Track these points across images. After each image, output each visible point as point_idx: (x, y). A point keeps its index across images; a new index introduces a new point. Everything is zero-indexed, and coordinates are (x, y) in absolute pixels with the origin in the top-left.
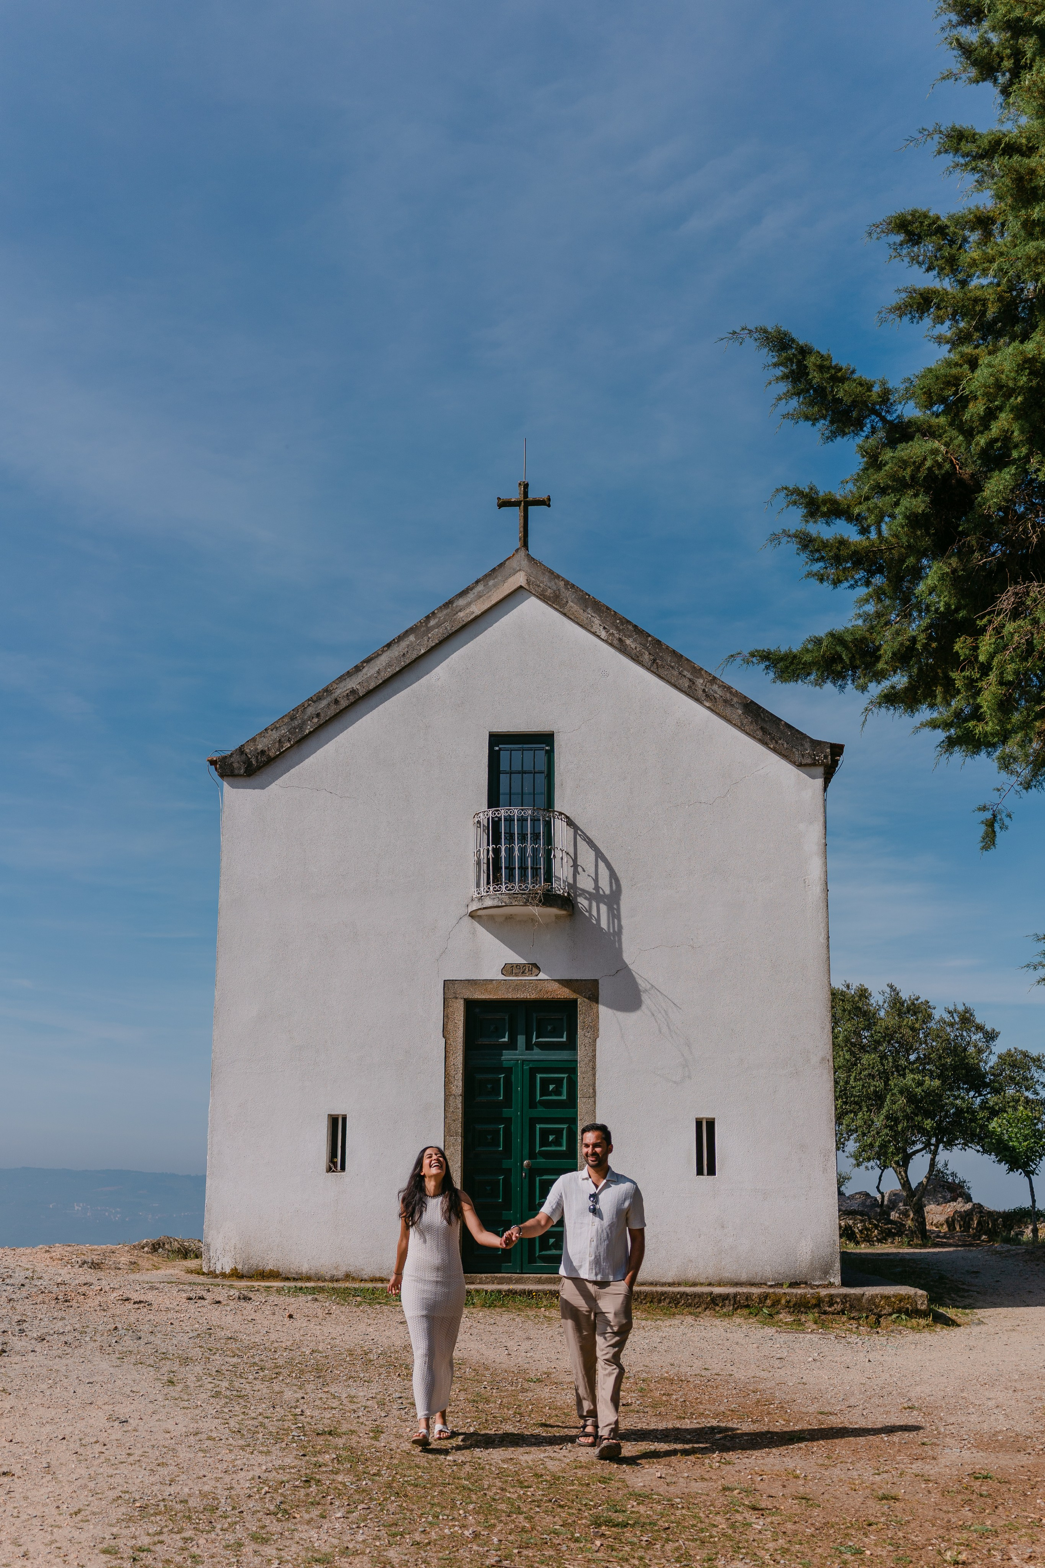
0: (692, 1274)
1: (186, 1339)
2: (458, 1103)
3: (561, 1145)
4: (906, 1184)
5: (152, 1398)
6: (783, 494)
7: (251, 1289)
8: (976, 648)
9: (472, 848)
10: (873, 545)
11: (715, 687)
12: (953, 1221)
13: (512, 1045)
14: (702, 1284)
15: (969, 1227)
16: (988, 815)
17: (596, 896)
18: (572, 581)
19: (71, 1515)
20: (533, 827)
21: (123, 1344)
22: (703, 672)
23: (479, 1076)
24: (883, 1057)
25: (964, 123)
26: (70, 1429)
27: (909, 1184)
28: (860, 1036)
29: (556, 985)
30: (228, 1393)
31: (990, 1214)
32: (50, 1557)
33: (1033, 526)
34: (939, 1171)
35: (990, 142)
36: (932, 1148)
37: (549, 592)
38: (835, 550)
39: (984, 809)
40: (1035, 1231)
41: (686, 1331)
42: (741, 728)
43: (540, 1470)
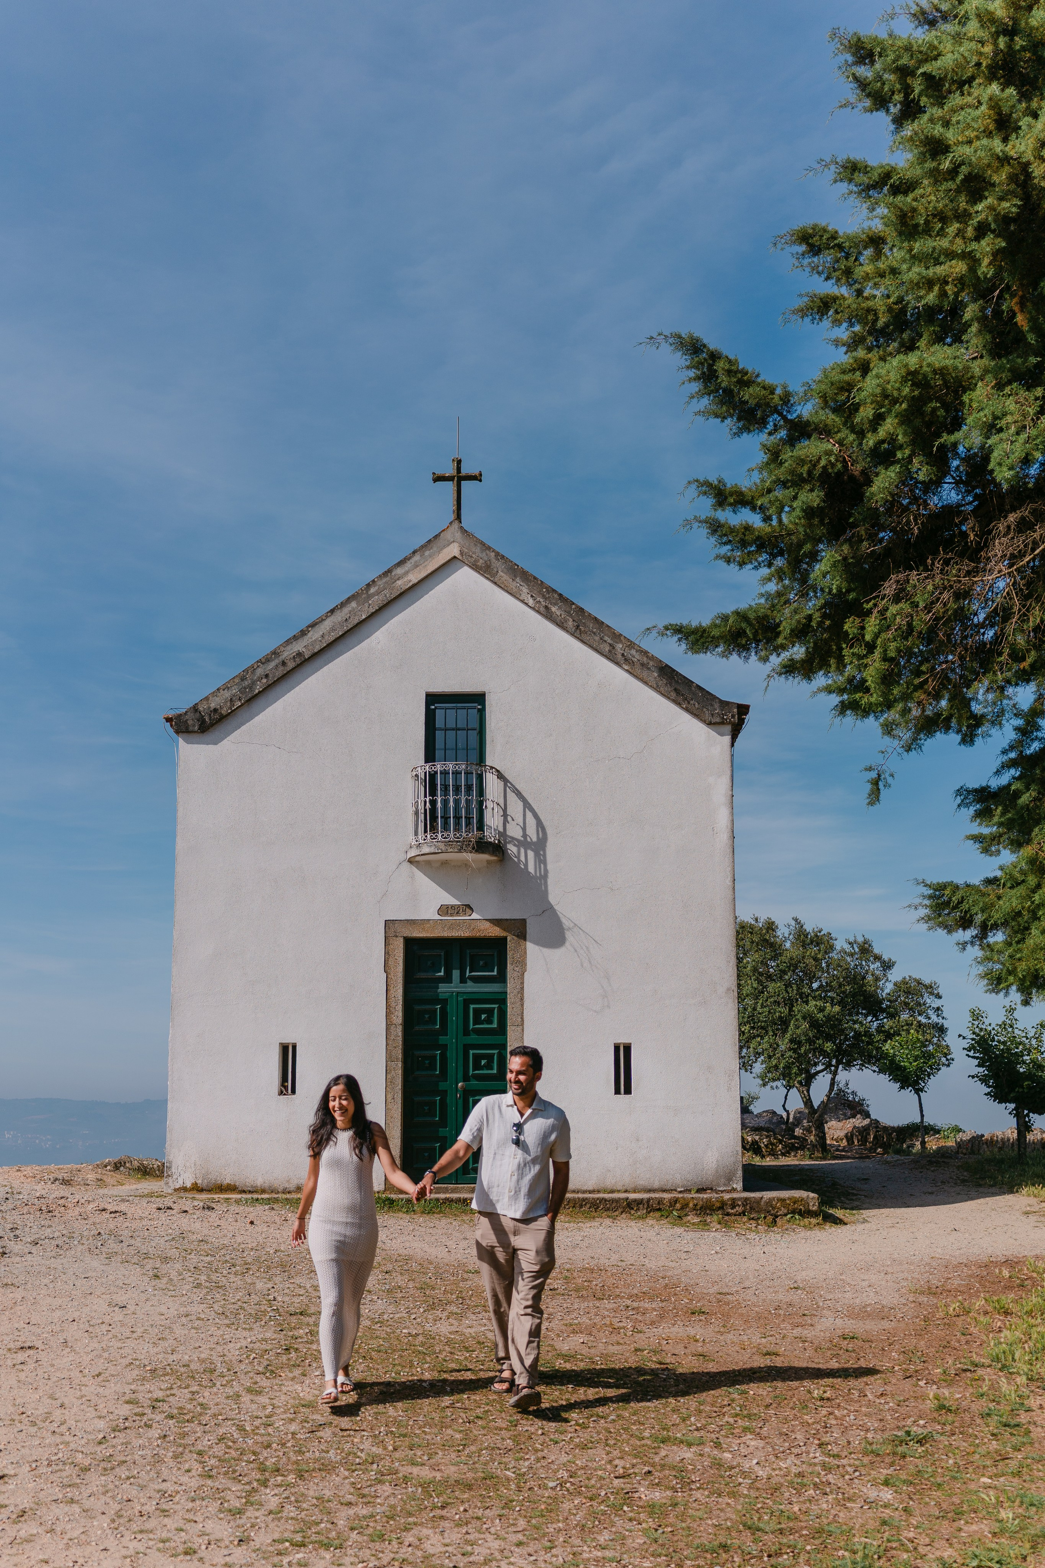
0: (610, 1183)
1: (162, 1241)
2: (399, 1031)
3: (492, 1069)
4: (808, 1102)
5: (142, 1289)
6: (694, 486)
7: (212, 1200)
8: (863, 628)
9: (410, 799)
10: (774, 531)
11: (633, 652)
12: (852, 1135)
13: (448, 979)
14: (619, 1191)
15: (866, 1141)
16: (874, 775)
17: (524, 843)
18: (502, 552)
19: (93, 1377)
20: (467, 779)
21: (108, 1246)
22: (622, 638)
23: (417, 1007)
24: (788, 985)
25: (857, 156)
26: (78, 1313)
27: (811, 1102)
28: (768, 966)
29: (488, 924)
30: (208, 1284)
31: (885, 1129)
32: (82, 1407)
33: (915, 519)
34: (840, 1090)
35: (880, 175)
36: (833, 1068)
37: (480, 563)
38: (740, 535)
39: (870, 769)
40: (923, 1143)
41: (605, 1230)
42: (657, 689)
43: (482, 1339)
